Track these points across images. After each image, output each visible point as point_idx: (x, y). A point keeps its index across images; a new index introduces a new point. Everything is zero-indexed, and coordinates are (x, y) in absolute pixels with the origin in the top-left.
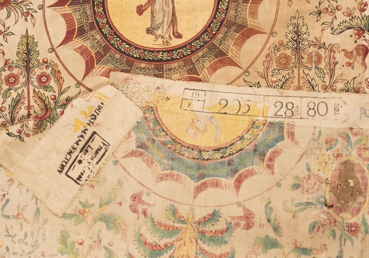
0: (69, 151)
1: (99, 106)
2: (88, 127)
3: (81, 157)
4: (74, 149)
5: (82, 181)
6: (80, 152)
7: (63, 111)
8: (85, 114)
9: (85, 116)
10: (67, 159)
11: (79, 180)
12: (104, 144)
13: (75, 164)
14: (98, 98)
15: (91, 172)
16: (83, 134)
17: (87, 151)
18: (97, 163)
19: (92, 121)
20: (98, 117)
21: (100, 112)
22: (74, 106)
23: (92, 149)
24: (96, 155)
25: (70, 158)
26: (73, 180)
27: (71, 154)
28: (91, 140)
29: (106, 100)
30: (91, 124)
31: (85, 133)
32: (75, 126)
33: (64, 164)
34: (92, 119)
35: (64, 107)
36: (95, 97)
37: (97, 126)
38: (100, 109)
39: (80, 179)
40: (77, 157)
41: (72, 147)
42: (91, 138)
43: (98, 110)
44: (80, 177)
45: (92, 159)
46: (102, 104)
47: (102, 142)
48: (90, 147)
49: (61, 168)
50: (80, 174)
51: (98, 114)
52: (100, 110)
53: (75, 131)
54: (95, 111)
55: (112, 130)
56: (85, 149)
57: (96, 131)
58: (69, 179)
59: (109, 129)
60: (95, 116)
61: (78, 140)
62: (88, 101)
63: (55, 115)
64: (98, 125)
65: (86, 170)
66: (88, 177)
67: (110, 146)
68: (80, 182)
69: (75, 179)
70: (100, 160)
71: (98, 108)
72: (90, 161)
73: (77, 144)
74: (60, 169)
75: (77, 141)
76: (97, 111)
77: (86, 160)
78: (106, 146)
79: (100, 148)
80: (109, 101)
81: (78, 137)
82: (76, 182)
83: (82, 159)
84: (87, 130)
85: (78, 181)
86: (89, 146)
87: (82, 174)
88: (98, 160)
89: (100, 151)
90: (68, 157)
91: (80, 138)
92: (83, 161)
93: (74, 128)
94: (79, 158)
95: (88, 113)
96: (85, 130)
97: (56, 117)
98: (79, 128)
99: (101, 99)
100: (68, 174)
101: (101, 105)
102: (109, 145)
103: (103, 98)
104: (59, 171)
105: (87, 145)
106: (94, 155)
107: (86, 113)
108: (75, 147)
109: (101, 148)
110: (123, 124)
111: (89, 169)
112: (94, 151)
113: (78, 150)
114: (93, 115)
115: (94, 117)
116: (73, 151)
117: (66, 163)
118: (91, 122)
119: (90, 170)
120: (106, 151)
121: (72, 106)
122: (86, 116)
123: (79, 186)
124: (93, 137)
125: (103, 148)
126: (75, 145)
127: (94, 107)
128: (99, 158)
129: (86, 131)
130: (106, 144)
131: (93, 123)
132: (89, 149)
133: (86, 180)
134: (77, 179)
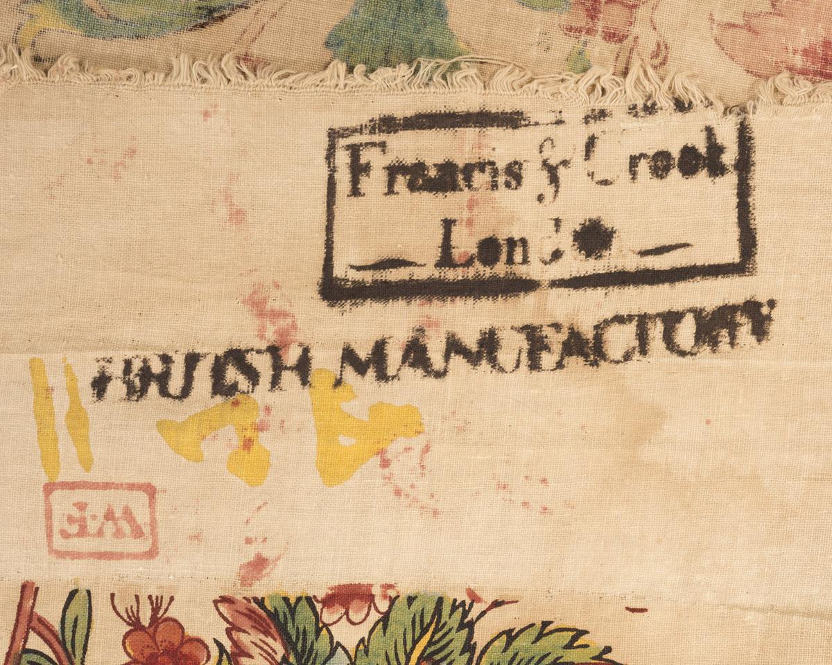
0: (574, 362)
1: (135, 393)
2: (325, 360)
3: (557, 255)
4: (536, 342)
5: (709, 131)
6: (529, 286)
7: (329, 601)
8: (248, 444)
9: (264, 440)
10: (643, 337)
11: (715, 149)
12: (359, 170)
13: (632, 263)
14: (81, 441)
15: (602, 114)
16: (394, 355)
17: (489, 249)
18: (512, 120)
19: (262, 364)
20: (213, 346)
21: (166, 359)
22: (250, 555)
23: (448, 224)
24: (468, 170)
25: (619, 319)
26: (744, 191)
27: (589, 334)
28: (394, 275)
29: (56, 379)
30: (292, 356)
31: (379, 349)
32: (381, 452)
33: (686, 332)
34: (252, 375)
35: (304, 611)
36: (87, 464)
37: (274, 304)
38: (146, 375)
39: (702, 149)
40: (577, 283)
41: (535, 365)
42: (384, 292)
43: (163, 379)
44: (690, 162)
45: (514, 173)
46: (100, 384)
47: (355, 192)
48: (446, 245)
49: (733, 328)
50: (675, 174)
51: (192, 360)
52: (157, 367)
53: (411, 423)
54: (186, 391)
55: (228, 197)
56: (487, 272)
57: (313, 291)
58: (760, 220)
59: (237, 215)
60: (218, 371)
61: (457, 361)
62: (150, 490)
63: (395, 628)
64: (258, 305)
65: (611, 158)
66: (650, 109)
67: (340, 122)
68: (727, 136)
69: (731, 179)
70: (483, 119)
71: (153, 388)
72: (535, 178)
73: (489, 344)
74: (745, 332)
75: (473, 358)
76: (176, 384)
77: (553, 209)
78: (355, 150)
79: (401, 182)
80: (52, 359)
81: (440, 375)
82: (744, 165)
83: (565, 241)
84: (349, 356)
85: (729, 157)
86: (446, 260)
87: (661, 164)
88: (494, 132)
89: (420, 167)
90: (620, 339)
91: (436, 354)
92: (573, 223)
93: (394, 448)
94: (575, 264)
95: (230, 435)
96: (361, 368)
97: (402, 618)
98: (375, 410)
99: (77, 419)
100: (732, 255)
101: (116, 388)
102: (333, 135)
103: (61, 404)
104: (760, 331)
105: (451, 275)
106: (480, 179)
107: (236, 441)
108: (522, 342)
109: (393, 171)
110: (132, 152)
111: (591, 143)
112: (452, 203)
113: (525, 308)
114: (220, 387)
115: (232, 374)
116: (557, 340)
117: (671, 319)
118: (278, 368)
119: (595, 128)
120: (388, 124)
121: (259, 565)
122: (260, 428)
123: (759, 122)
124: (368, 277)
125: (389, 159)
126: (506, 356)
127: (160, 425)
128: (470, 133)
129: (363, 353)
130: (342, 158)
131: (274, 351)
132: (465, 243)
133: (681, 106)
134: (717, 169)
